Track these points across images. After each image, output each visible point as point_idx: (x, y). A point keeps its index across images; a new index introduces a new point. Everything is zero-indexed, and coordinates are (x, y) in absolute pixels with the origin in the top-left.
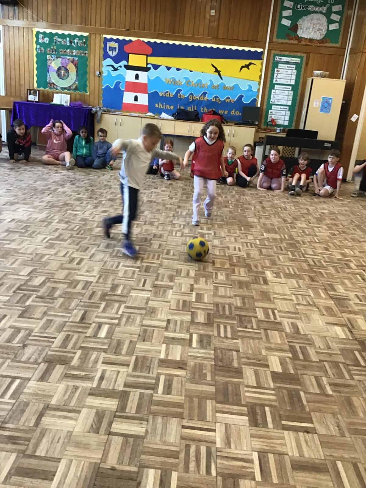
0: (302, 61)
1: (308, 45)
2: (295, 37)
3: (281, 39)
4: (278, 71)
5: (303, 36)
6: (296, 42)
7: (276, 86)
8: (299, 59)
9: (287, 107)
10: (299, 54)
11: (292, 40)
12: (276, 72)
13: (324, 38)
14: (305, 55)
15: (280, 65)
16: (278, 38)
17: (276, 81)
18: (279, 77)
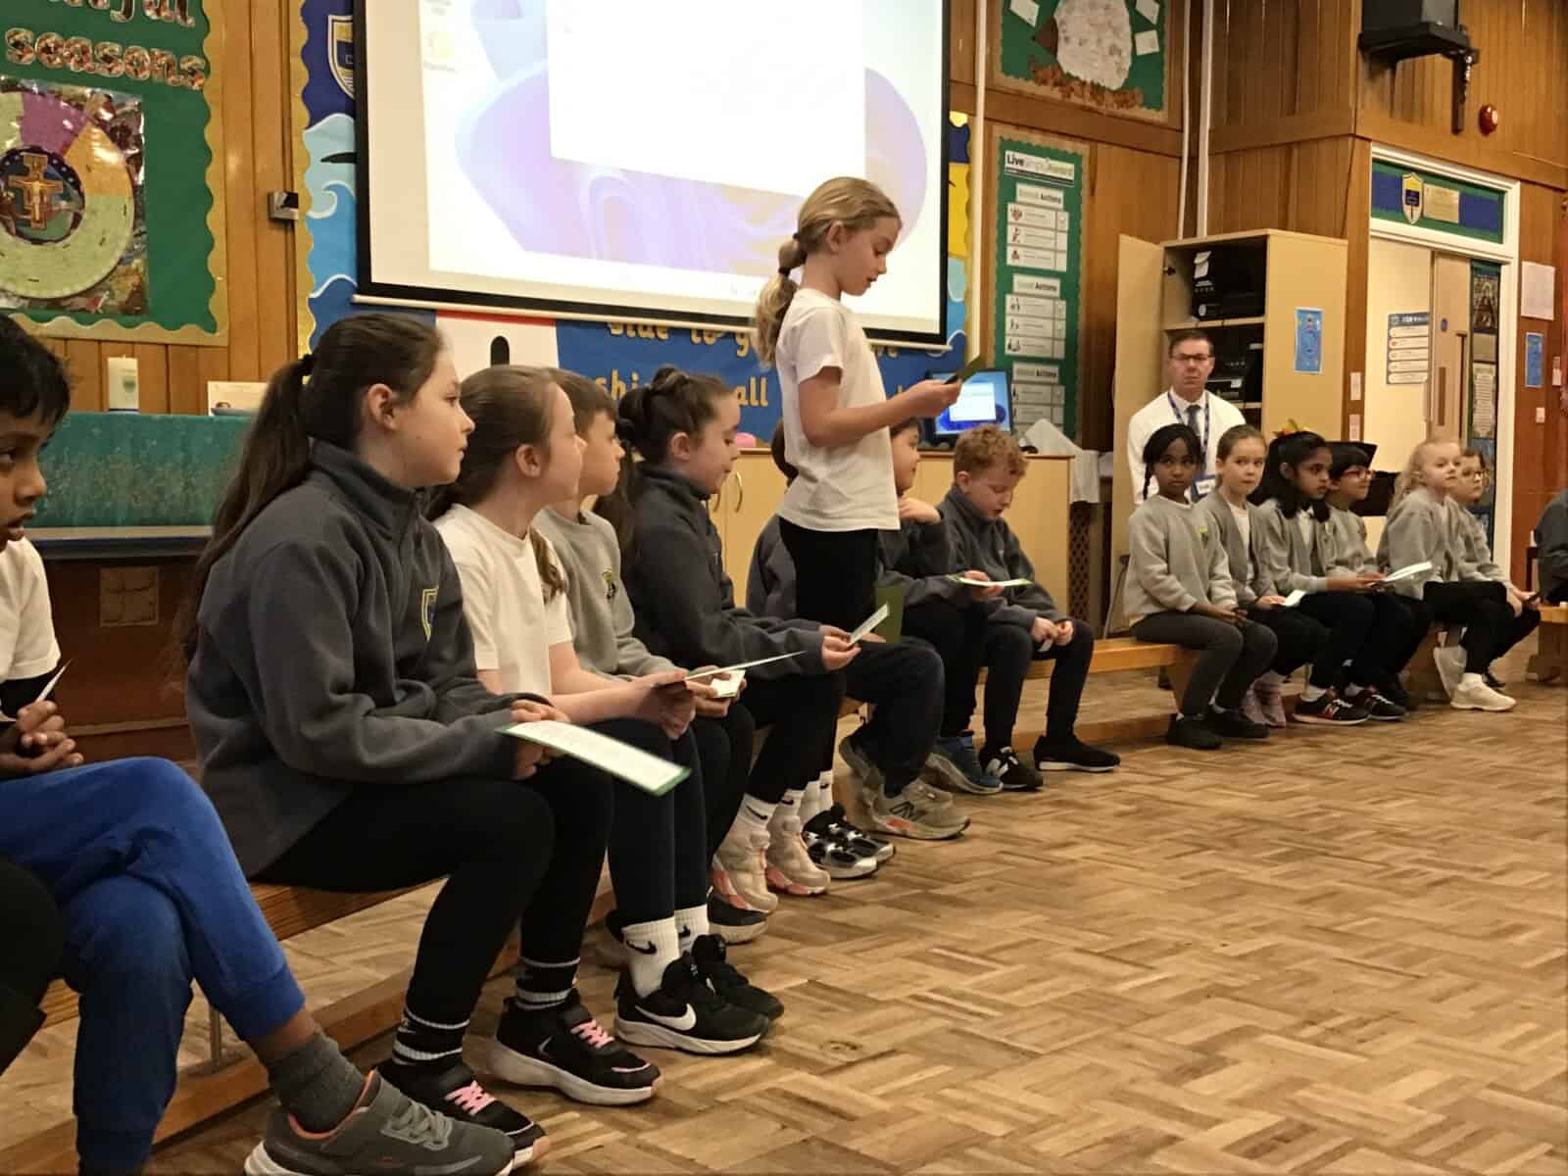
0: (1078, 172)
1: (1090, 110)
2: (1054, 74)
3: (1017, 76)
4: (1017, 214)
5: (1074, 73)
6: (1056, 94)
7: (1018, 279)
8: (1070, 166)
9: (1055, 369)
10: (1068, 146)
11: (1044, 82)
12: (1010, 219)
13: (1126, 81)
14: (1083, 149)
15: (1020, 187)
16: (1006, 71)
17: (1015, 255)
18: (1021, 239)
